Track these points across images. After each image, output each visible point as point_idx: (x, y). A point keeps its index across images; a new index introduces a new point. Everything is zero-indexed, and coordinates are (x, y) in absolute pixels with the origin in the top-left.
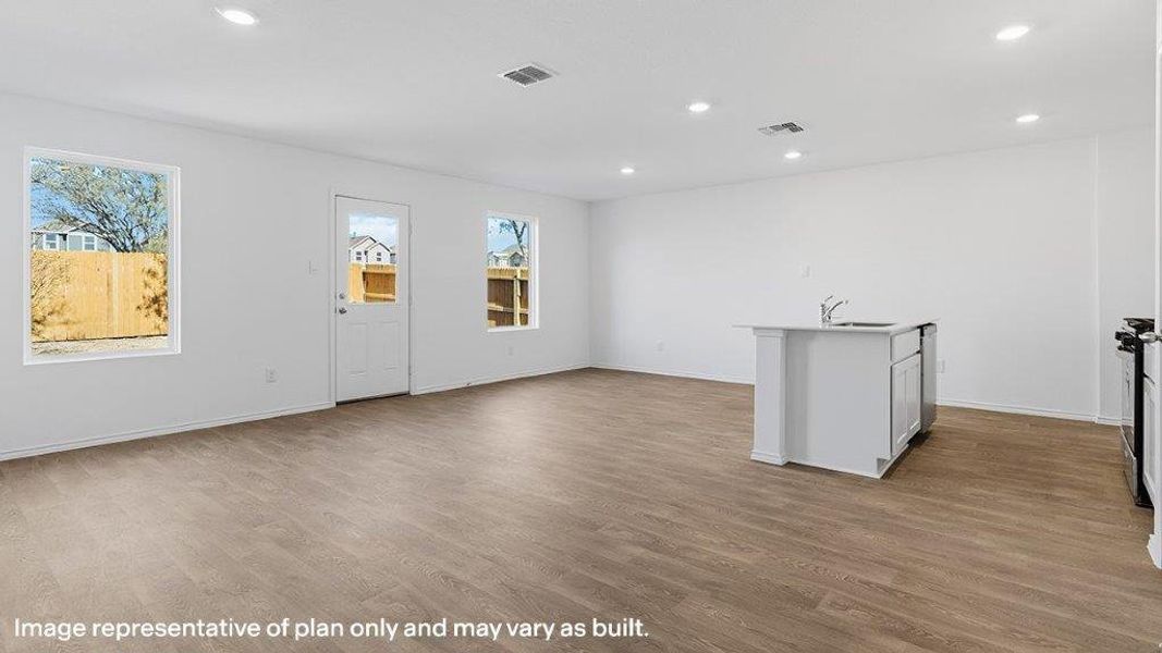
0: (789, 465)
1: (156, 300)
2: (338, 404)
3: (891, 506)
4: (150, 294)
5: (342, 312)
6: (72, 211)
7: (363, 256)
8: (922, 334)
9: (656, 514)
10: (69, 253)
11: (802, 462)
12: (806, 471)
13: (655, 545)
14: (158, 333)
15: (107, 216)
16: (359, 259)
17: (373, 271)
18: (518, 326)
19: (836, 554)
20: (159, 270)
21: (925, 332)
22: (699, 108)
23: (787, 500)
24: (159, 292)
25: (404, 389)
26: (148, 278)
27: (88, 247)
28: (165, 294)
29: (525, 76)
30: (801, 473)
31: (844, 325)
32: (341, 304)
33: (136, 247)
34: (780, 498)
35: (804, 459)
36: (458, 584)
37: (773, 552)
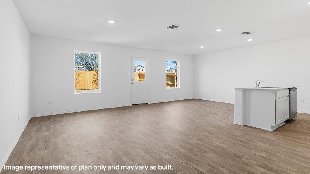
0: (245, 126)
1: (96, 81)
2: (132, 105)
3: (273, 138)
4: (94, 80)
5: (133, 84)
6: (80, 62)
7: (139, 70)
8: (290, 91)
9: (204, 134)
10: (80, 71)
11: (249, 125)
12: (248, 127)
13: (202, 140)
14: (96, 88)
15: (86, 63)
16: (138, 71)
17: (141, 74)
18: (175, 87)
19: (251, 148)
20: (96, 74)
21: (291, 90)
22: (219, 30)
23: (241, 134)
24: (96, 79)
25: (147, 102)
26: (94, 76)
27: (83, 70)
28: (98, 80)
29: (173, 27)
30: (247, 128)
31: (264, 88)
32: (133, 82)
33: (92, 70)
34: (239, 134)
35: (250, 124)
36: (155, 144)
37: (233, 145)
